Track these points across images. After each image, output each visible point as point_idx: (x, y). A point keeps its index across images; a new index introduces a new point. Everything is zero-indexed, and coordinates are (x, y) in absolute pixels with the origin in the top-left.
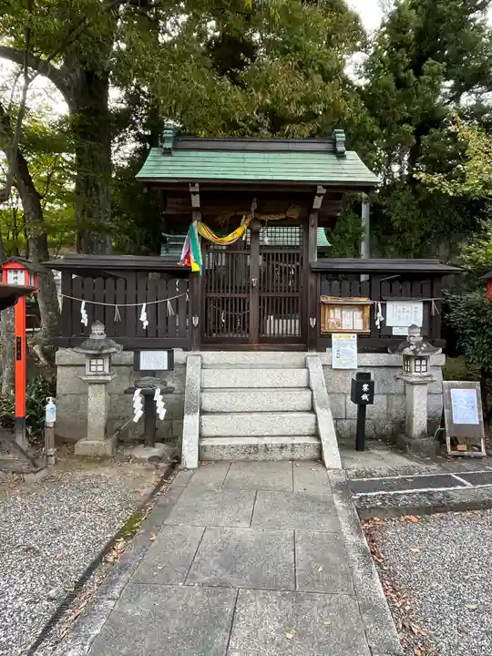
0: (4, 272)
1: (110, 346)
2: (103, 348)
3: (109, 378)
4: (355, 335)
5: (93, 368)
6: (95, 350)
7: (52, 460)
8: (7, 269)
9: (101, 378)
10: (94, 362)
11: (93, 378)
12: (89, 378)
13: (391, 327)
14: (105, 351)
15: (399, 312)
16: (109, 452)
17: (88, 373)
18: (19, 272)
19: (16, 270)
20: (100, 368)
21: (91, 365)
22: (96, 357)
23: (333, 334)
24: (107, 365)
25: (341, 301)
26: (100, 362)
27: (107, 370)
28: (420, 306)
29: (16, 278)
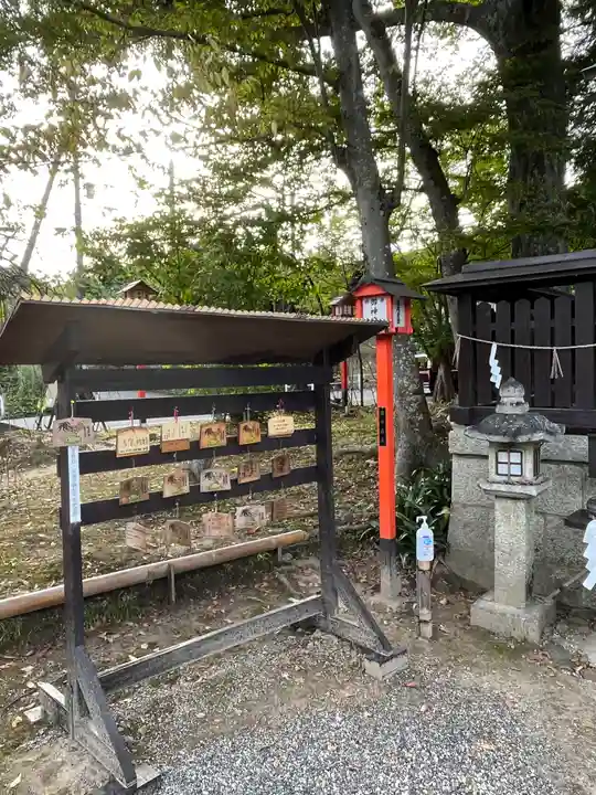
0: (358, 304)
1: (535, 429)
2: (519, 432)
3: (533, 491)
5: (503, 469)
6: (504, 434)
7: (428, 630)
8: (361, 298)
9: (518, 489)
10: (503, 457)
11: (503, 488)
12: (495, 487)
14: (522, 439)
16: (534, 636)
17: (493, 476)
18: (379, 301)
19: (373, 298)
20: (515, 470)
21: (497, 462)
22: (509, 447)
24: (529, 466)
26: (515, 457)
27: (529, 475)
29: (375, 311)
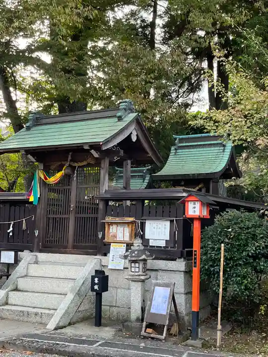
4: (125, 245)
13: (149, 240)
15: (154, 228)
23: (112, 244)
25: (117, 220)
28: (168, 224)
